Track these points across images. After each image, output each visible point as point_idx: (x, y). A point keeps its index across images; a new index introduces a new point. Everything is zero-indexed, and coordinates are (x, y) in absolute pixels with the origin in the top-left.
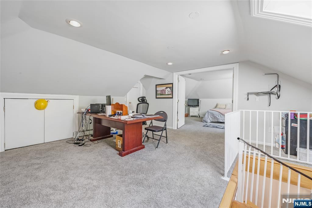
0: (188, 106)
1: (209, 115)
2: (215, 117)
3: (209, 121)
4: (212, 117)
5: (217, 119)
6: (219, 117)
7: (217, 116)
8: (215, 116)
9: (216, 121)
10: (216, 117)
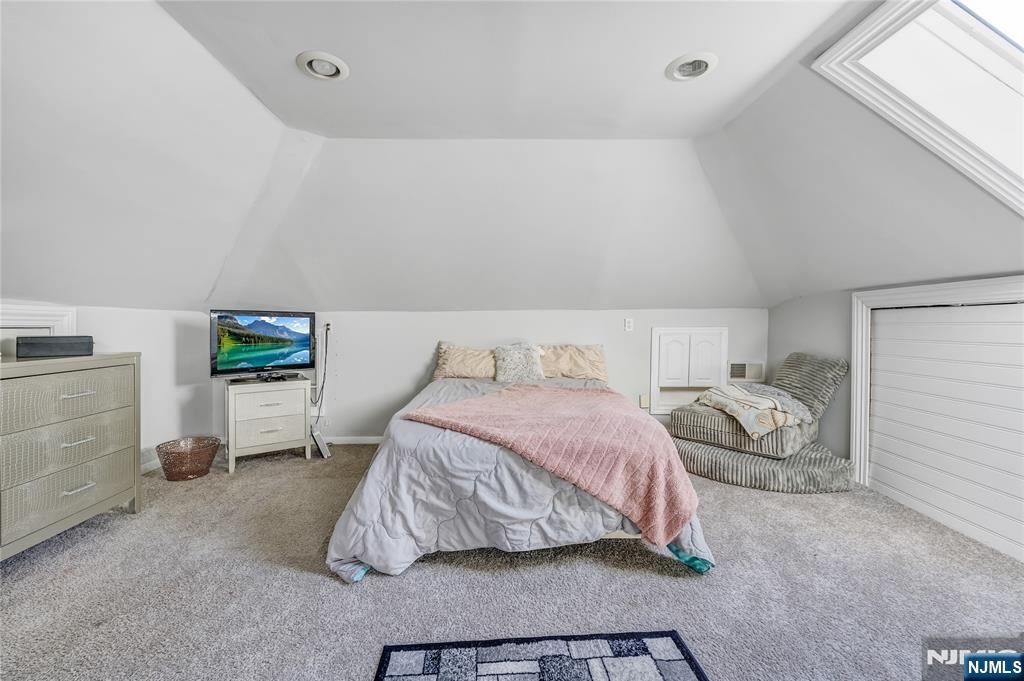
0: (215, 372)
1: (403, 481)
2: (465, 505)
3: (400, 554)
4: (429, 507)
5: (491, 521)
6: (503, 496)
7: (485, 495)
8: (468, 486)
9: (472, 545)
10: (484, 507)
